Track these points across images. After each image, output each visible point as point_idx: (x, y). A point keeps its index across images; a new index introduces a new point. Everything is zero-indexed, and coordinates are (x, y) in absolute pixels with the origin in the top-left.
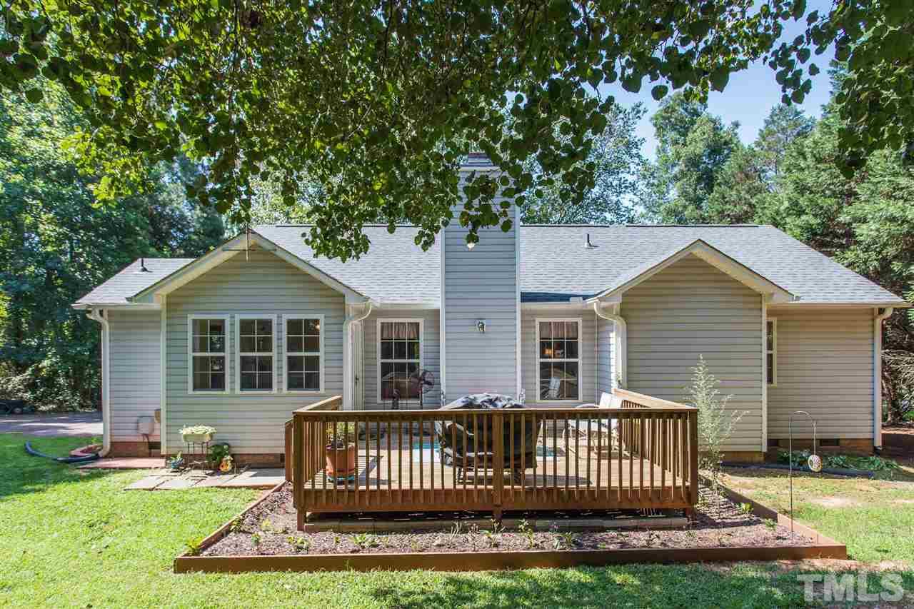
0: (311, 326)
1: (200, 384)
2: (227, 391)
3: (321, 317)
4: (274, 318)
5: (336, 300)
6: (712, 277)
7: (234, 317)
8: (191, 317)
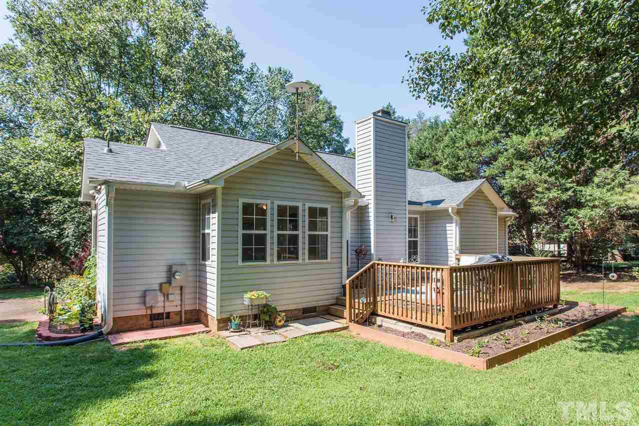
0: (324, 212)
1: (247, 256)
2: (268, 262)
3: (328, 206)
4: (300, 204)
5: (337, 195)
6: (483, 198)
7: (273, 203)
8: (242, 201)
